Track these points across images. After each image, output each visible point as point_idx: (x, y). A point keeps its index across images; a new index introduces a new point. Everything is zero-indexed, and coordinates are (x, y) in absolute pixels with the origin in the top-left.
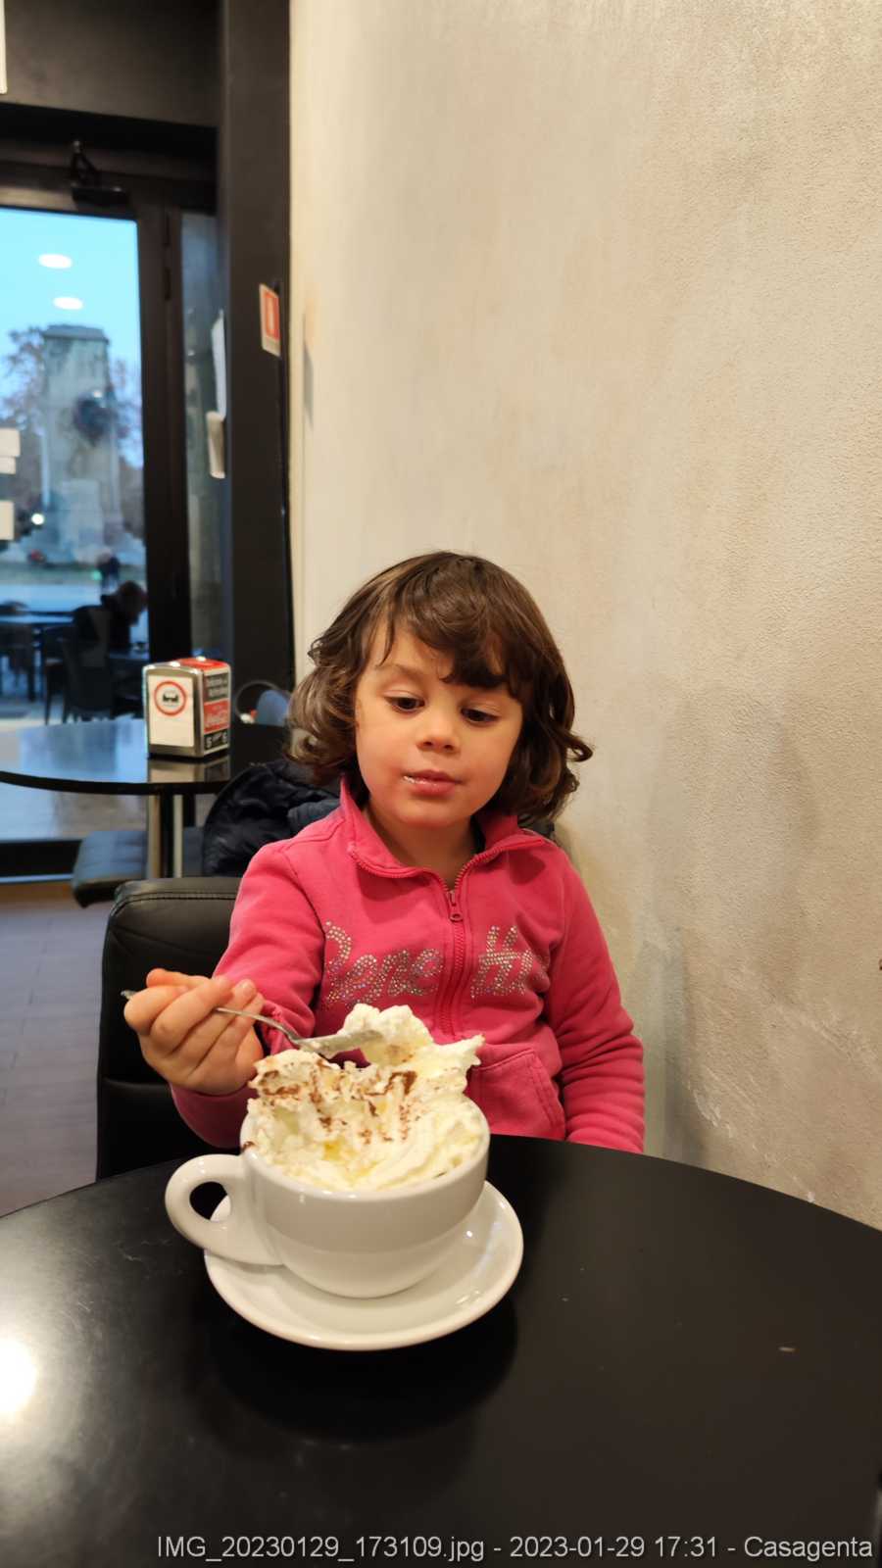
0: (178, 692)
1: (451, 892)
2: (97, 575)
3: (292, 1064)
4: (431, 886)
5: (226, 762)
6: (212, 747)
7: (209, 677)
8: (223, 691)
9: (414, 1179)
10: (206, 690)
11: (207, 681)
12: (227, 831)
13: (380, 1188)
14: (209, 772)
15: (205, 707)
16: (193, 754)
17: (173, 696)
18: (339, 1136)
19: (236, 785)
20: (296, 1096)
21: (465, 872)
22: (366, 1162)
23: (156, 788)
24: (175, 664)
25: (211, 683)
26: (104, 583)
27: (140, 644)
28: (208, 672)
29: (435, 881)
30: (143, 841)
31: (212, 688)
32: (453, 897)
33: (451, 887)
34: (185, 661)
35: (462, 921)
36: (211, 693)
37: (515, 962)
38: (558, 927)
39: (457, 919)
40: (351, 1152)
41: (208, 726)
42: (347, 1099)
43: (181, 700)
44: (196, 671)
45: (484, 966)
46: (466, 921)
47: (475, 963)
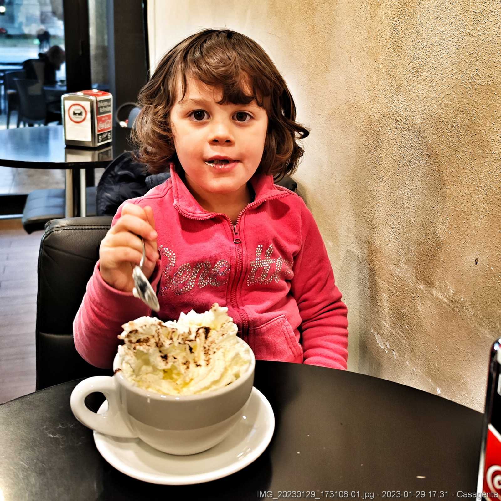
0: (82, 110)
1: (235, 226)
2: (37, 42)
3: (145, 326)
4: (223, 223)
5: (110, 150)
6: (102, 141)
7: (100, 101)
8: (108, 109)
9: (214, 387)
10: (98, 109)
11: (99, 103)
12: (112, 189)
13: (195, 393)
14: (101, 155)
15: (98, 119)
16: (91, 145)
17: (79, 112)
18: (172, 366)
19: (116, 163)
20: (148, 344)
21: (242, 215)
22: (188, 380)
23: (70, 165)
24: (80, 94)
25: (100, 105)
26: (41, 46)
27: (62, 81)
28: (99, 98)
29: (225, 220)
30: (63, 195)
31: (102, 107)
32: (236, 229)
33: (235, 223)
34: (86, 92)
35: (241, 242)
36: (101, 111)
37: (272, 265)
38: (298, 244)
39: (238, 242)
40: (179, 374)
41: (99, 129)
42: (176, 344)
43: (84, 114)
44: (93, 98)
45: (254, 268)
46: (243, 243)
47: (249, 266)
